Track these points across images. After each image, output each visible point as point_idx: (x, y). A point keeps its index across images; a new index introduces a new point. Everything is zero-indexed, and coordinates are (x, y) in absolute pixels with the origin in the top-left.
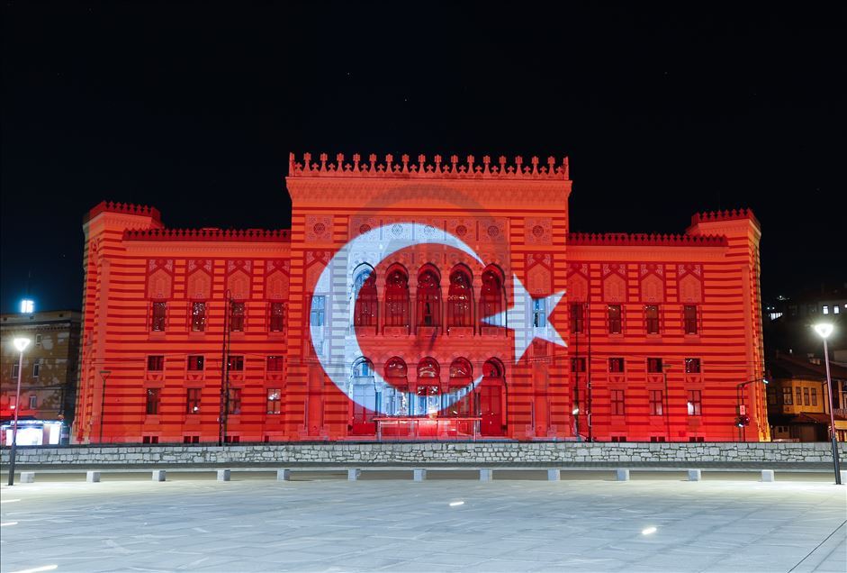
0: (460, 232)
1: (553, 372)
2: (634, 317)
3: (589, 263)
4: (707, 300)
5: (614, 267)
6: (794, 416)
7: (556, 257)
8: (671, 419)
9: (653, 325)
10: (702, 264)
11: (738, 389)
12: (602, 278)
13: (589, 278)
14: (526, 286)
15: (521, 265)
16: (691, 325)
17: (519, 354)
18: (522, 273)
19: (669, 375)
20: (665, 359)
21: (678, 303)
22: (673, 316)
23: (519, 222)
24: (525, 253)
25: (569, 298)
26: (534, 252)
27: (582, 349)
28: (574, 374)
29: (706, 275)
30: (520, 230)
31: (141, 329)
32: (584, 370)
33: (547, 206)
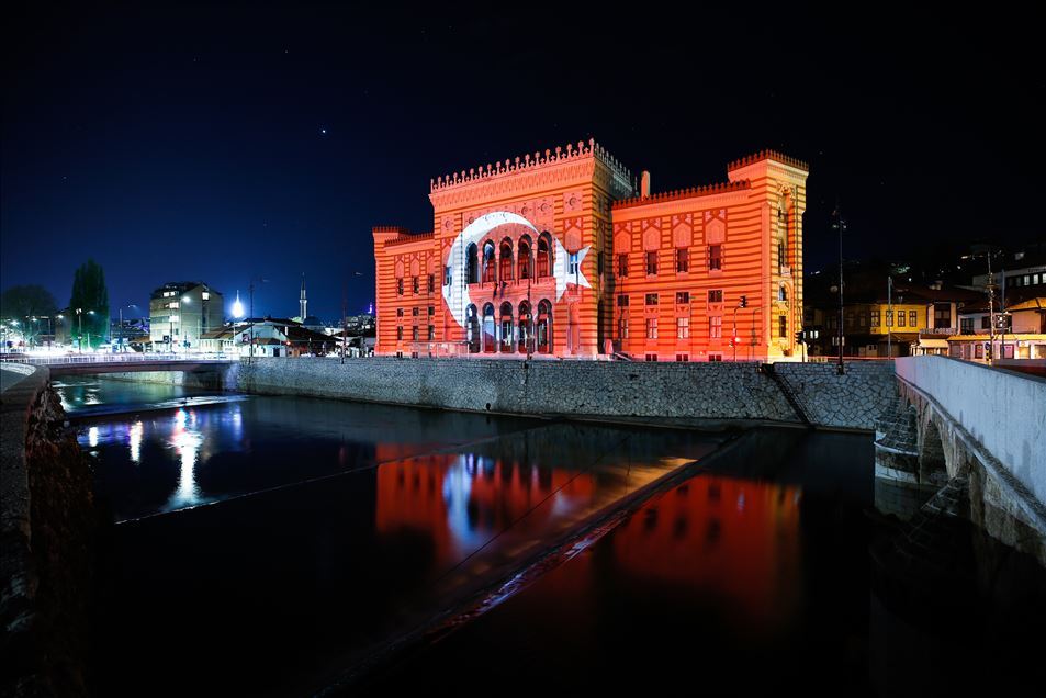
0: (523, 212)
1: (582, 307)
2: (666, 261)
3: (631, 221)
4: (730, 239)
5: (651, 221)
6: (881, 336)
7: (585, 219)
8: (694, 341)
9: (682, 265)
10: (726, 208)
11: (754, 314)
12: (642, 231)
13: (631, 233)
14: (564, 245)
15: (561, 229)
16: (715, 262)
17: (559, 295)
18: (561, 235)
19: (694, 305)
20: (691, 292)
21: (704, 244)
22: (698, 256)
23: (561, 197)
24: (564, 220)
25: (618, 250)
26: (570, 218)
27: (624, 288)
28: (620, 308)
29: (730, 218)
30: (560, 204)
31: (394, 295)
32: (627, 304)
33: (578, 180)
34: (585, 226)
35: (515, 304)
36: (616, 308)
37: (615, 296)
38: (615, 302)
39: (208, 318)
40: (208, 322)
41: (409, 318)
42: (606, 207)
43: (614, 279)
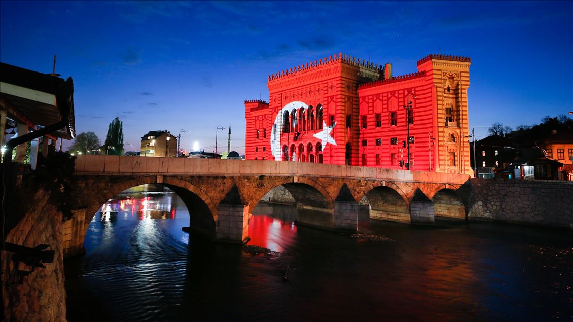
0: (310, 93)
2: (386, 119)
3: (368, 96)
4: (417, 106)
5: (378, 96)
7: (337, 97)
9: (394, 122)
10: (415, 88)
12: (373, 102)
13: (368, 103)
14: (328, 111)
15: (326, 103)
16: (411, 120)
18: (326, 106)
19: (399, 146)
20: (398, 138)
23: (326, 85)
24: (328, 97)
25: (361, 113)
26: (330, 97)
27: (365, 136)
28: (363, 147)
29: (417, 93)
30: (326, 88)
31: (254, 139)
32: (366, 145)
33: (334, 75)
34: (338, 100)
35: (305, 145)
36: (361, 148)
37: (360, 140)
38: (360, 144)
39: (168, 151)
40: (168, 154)
41: (260, 152)
42: (354, 88)
43: (359, 130)
